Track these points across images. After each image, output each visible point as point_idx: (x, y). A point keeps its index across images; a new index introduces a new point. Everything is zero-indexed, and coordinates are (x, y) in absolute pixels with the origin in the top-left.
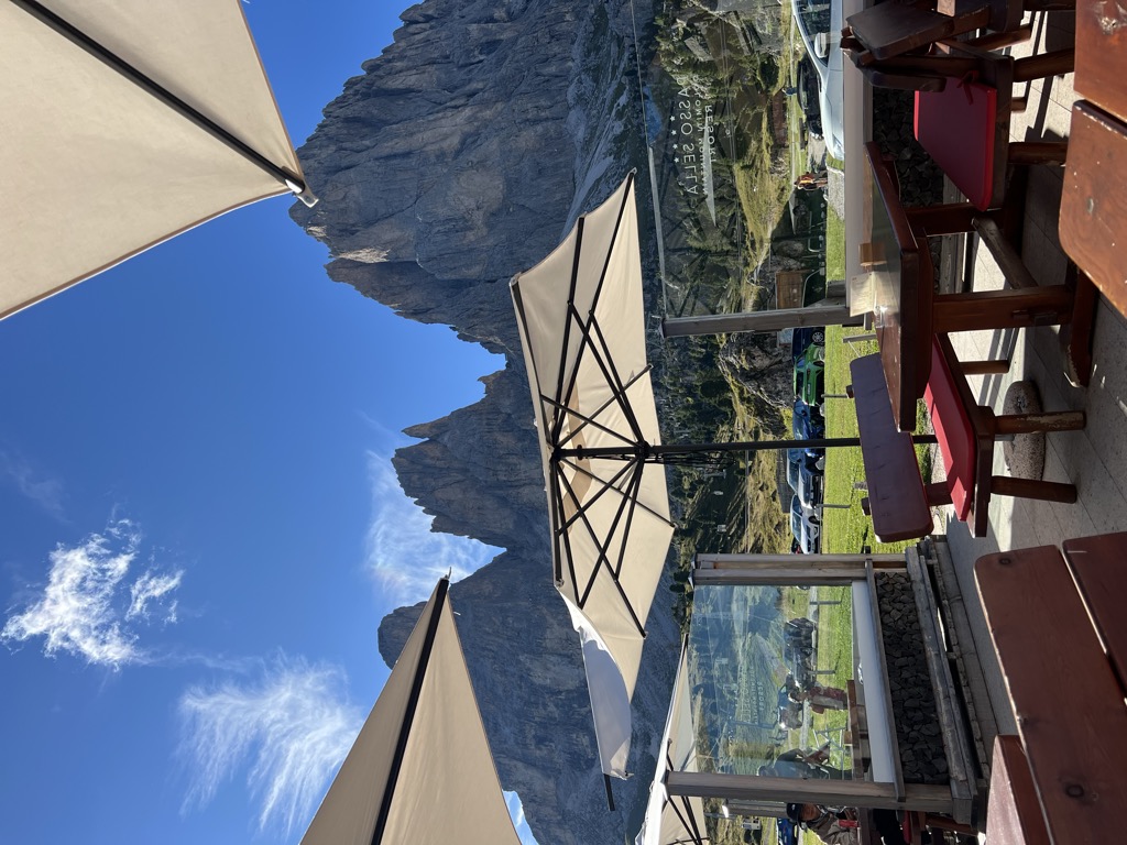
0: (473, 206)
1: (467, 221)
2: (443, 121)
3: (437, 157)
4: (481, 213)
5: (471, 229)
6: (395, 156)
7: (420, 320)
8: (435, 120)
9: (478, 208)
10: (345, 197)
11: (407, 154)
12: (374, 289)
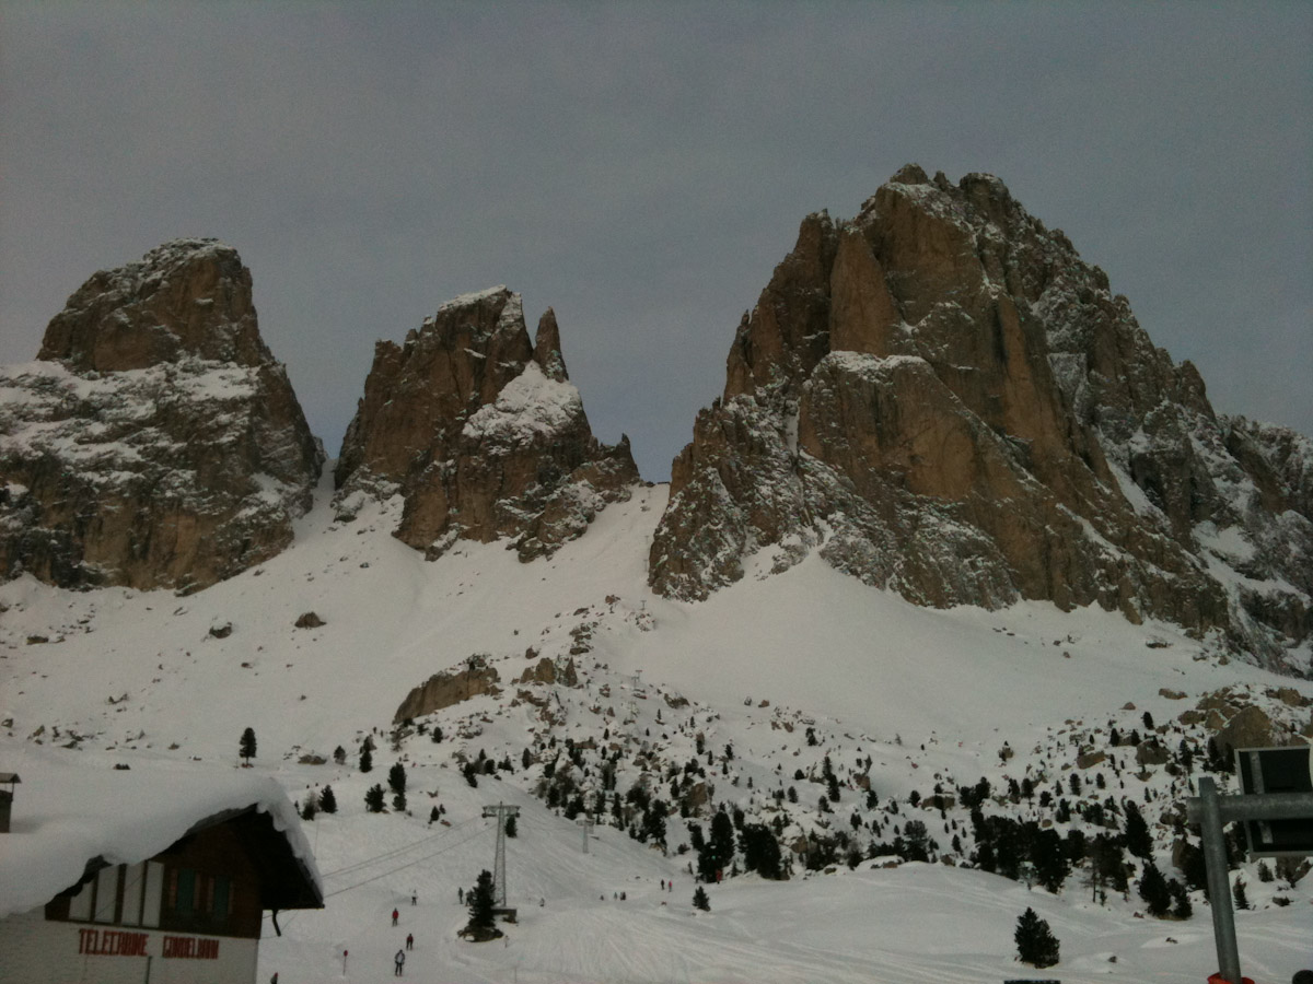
0: (917, 450)
1: (893, 437)
2: (1049, 413)
3: (995, 401)
4: (906, 463)
5: (880, 443)
6: (998, 333)
7: (733, 351)
8: (1052, 401)
9: (912, 458)
10: (936, 251)
11: (1000, 354)
12: (788, 282)
